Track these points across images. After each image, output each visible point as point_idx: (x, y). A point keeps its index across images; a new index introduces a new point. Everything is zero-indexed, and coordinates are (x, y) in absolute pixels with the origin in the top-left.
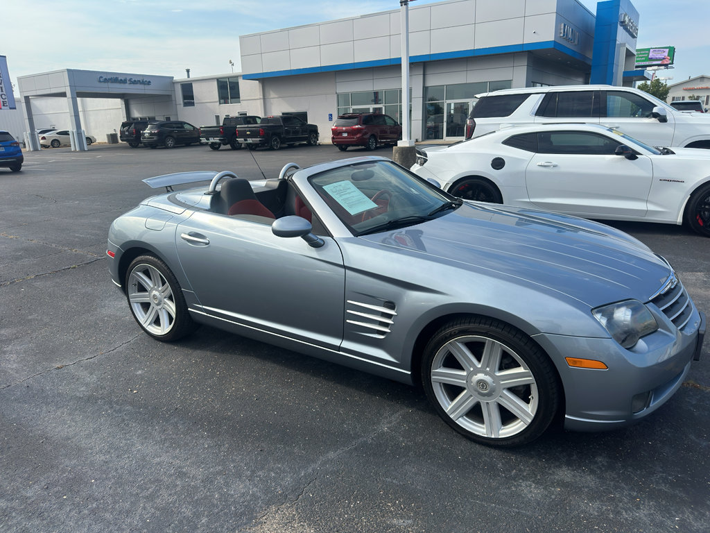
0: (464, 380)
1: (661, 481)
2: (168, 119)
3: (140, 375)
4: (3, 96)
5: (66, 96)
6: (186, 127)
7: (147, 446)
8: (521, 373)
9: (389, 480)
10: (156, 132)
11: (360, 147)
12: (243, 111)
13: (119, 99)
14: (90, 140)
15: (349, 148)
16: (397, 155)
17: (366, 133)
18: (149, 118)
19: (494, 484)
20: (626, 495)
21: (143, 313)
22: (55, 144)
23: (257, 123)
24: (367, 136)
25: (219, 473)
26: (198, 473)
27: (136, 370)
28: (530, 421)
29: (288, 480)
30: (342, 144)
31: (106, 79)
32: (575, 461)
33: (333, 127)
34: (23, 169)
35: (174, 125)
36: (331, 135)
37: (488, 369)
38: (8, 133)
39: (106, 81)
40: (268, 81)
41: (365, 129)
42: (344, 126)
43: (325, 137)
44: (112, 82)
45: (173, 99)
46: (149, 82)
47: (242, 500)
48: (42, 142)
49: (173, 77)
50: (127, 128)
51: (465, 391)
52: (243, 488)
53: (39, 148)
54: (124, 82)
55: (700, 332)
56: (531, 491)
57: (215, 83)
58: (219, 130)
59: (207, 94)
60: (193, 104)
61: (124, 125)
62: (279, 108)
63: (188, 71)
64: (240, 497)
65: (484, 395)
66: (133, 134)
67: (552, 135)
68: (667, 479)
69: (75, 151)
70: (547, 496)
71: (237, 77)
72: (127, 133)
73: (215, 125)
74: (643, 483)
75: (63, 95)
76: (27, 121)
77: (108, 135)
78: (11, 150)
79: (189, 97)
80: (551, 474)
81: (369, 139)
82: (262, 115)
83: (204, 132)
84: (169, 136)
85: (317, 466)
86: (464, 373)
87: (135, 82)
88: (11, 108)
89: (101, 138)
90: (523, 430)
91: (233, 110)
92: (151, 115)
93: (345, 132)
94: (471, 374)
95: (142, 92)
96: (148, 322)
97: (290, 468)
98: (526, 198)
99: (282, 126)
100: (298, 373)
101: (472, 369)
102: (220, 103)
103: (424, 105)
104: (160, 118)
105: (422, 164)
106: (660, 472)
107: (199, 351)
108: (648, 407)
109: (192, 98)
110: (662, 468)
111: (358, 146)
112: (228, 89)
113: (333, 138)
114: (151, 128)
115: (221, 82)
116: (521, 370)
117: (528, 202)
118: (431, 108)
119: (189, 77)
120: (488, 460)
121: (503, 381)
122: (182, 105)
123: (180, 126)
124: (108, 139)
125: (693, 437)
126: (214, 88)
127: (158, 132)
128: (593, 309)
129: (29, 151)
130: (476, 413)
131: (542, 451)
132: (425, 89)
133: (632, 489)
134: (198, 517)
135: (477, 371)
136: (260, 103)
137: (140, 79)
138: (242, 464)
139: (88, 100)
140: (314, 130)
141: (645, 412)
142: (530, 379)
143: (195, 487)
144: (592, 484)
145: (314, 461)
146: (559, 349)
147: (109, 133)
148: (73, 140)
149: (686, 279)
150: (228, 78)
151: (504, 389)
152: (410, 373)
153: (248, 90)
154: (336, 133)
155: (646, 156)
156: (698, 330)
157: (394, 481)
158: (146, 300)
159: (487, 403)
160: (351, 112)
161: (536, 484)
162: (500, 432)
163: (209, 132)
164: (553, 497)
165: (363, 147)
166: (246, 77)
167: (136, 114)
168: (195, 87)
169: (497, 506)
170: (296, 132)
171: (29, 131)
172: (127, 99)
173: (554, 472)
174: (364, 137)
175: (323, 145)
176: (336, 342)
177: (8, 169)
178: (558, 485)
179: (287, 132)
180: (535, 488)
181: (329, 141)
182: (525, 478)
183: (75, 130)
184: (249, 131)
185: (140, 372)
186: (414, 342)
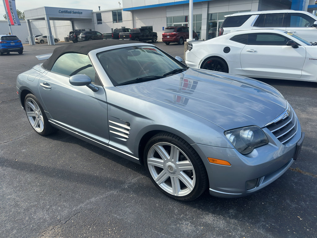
0: (162, 165)
1: (261, 227)
2: (91, 30)
3: (24, 152)
4: (14, 19)
5: (45, 20)
6: (98, 34)
7: (8, 189)
8: (187, 164)
9: (115, 215)
10: (84, 36)
11: (175, 43)
12: (123, 26)
13: (69, 21)
14: (56, 40)
15: (170, 44)
16: (186, 46)
17: (178, 36)
18: (82, 30)
19: (169, 222)
20: (239, 234)
21: (34, 121)
22: (42, 42)
23: (129, 32)
24: (179, 38)
25: (34, 206)
26: (24, 205)
27: (23, 149)
28: (192, 189)
29: (65, 212)
30: (167, 42)
31: (62, 11)
32: (217, 211)
33: (163, 33)
34: (23, 53)
35: (93, 33)
36: (162, 37)
37: (173, 160)
38: (16, 36)
39: (62, 12)
40: (136, 11)
41: (178, 34)
42: (168, 33)
43: (160, 38)
44: (65, 13)
45: (93, 21)
46: (82, 13)
47: (38, 221)
48: (36, 41)
49: (92, 10)
50: (72, 34)
51: (163, 171)
52: (42, 215)
53: (35, 44)
54: (70, 12)
55: (297, 145)
56: (187, 227)
57: (111, 13)
58: (111, 35)
59: (107, 18)
60: (101, 23)
61: (71, 33)
62: (139, 25)
63: (99, 7)
64: (38, 220)
65: (172, 173)
66: (74, 37)
67: (258, 35)
68: (265, 226)
69: (50, 45)
70: (194, 231)
71: (121, 10)
72: (72, 37)
73: (111, 33)
74: (251, 228)
75: (43, 19)
76: (29, 31)
77: (65, 38)
78: (18, 44)
79: (99, 19)
80: (202, 218)
81: (180, 39)
82: (131, 28)
83: (105, 36)
84: (90, 38)
85: (82, 205)
86: (162, 161)
87: (75, 13)
88: (18, 25)
89: (62, 39)
90: (189, 194)
91: (119, 26)
92: (83, 28)
93: (168, 36)
94: (165, 162)
95: (79, 17)
96: (35, 126)
97: (70, 206)
98: (239, 68)
99: (140, 33)
100: (97, 154)
101: (166, 160)
102: (113, 23)
103: (208, 22)
104: (87, 30)
105: (190, 50)
106: (263, 221)
107: (56, 141)
108: (258, 186)
109: (101, 20)
110: (264, 219)
111: (175, 42)
112: (117, 16)
113: (163, 39)
114: (82, 35)
115: (114, 12)
116: (187, 162)
117: (241, 70)
118: (211, 24)
119: (100, 10)
120: (171, 207)
121: (180, 166)
122: (97, 24)
123: (95, 33)
124: (65, 40)
125: (288, 201)
126: (110, 15)
127: (85, 36)
128: (225, 131)
129: (31, 45)
130: (168, 182)
131: (202, 204)
132: (208, 14)
133: (243, 231)
134: (12, 230)
135: (168, 161)
136: (131, 22)
137: (78, 11)
138: (48, 202)
139: (56, 21)
140: (155, 35)
141: (256, 189)
142: (191, 167)
143: (19, 213)
144: (222, 226)
145: (83, 203)
146: (205, 153)
147: (65, 37)
148: (48, 39)
149: (314, 111)
150: (117, 10)
151: (181, 171)
152: (138, 159)
153: (126, 16)
154: (164, 36)
155: (303, 46)
156: (297, 143)
157: (118, 217)
158: (34, 115)
159: (173, 177)
160: (173, 26)
161: (191, 223)
162: (179, 193)
163: (108, 36)
164: (198, 232)
165: (177, 43)
166: (125, 10)
167: (77, 28)
168: (102, 15)
169: (165, 235)
170: (147, 36)
171: (30, 36)
172: (72, 20)
173: (203, 217)
174: (178, 38)
175: (159, 42)
176: (106, 141)
177: (17, 53)
178: (203, 225)
179: (143, 36)
180: (190, 226)
181: (161, 40)
182: (187, 220)
183: (49, 35)
184: (125, 35)
185: (24, 150)
186: (138, 144)
